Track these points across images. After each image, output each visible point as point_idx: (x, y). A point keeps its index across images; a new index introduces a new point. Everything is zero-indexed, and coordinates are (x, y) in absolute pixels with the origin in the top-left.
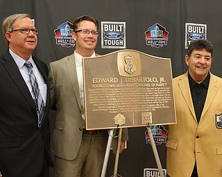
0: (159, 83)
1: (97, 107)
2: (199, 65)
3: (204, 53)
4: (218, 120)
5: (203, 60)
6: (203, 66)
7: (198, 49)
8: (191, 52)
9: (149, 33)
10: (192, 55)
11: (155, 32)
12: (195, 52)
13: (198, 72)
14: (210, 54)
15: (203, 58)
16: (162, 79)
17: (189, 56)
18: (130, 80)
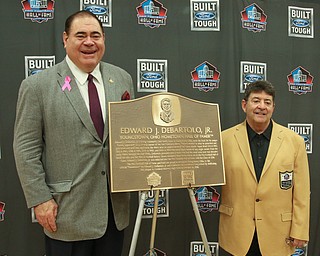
0: (204, 134)
1: (125, 164)
2: (258, 111)
3: (263, 95)
4: (283, 179)
5: (262, 105)
6: (262, 112)
7: (256, 91)
8: (248, 96)
9: (195, 73)
10: (250, 99)
11: (203, 73)
12: (253, 95)
13: (257, 118)
14: (270, 98)
15: (262, 101)
16: (208, 130)
17: (246, 100)
18: (167, 130)
